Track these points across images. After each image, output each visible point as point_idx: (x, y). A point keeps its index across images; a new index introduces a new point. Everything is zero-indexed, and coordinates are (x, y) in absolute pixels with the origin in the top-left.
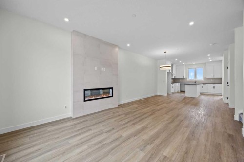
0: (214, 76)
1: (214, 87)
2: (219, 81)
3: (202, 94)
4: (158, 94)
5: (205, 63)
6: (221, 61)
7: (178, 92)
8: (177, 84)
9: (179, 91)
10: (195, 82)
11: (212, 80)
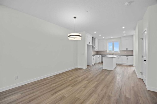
0: (127, 49)
1: (127, 59)
2: (131, 53)
3: (118, 65)
4: (79, 67)
5: (120, 38)
6: (133, 36)
7: (99, 63)
8: (98, 56)
9: (101, 62)
10: (113, 54)
11: (125, 52)
